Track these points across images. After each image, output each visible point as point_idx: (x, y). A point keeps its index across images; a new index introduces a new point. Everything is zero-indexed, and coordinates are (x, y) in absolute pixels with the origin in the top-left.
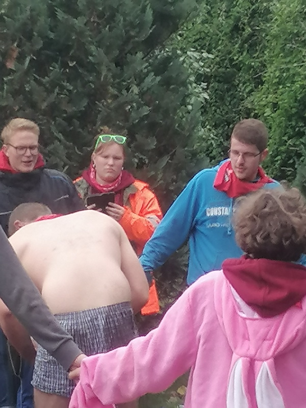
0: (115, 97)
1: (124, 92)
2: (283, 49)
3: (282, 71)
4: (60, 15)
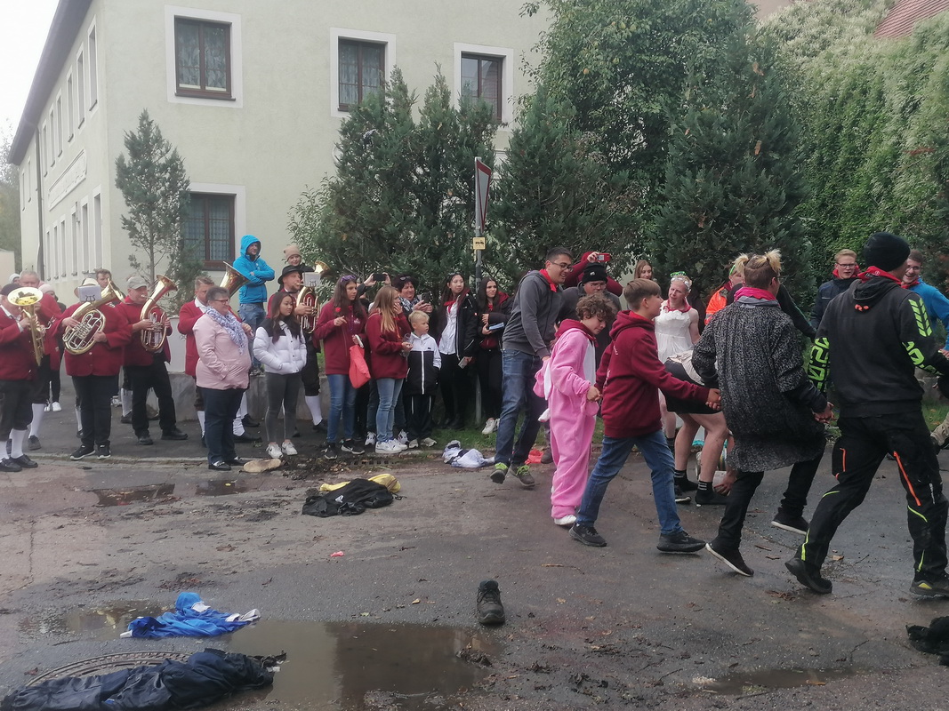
0: (761, 243)
1: (767, 240)
2: (853, 217)
3: (852, 229)
4: (731, 196)
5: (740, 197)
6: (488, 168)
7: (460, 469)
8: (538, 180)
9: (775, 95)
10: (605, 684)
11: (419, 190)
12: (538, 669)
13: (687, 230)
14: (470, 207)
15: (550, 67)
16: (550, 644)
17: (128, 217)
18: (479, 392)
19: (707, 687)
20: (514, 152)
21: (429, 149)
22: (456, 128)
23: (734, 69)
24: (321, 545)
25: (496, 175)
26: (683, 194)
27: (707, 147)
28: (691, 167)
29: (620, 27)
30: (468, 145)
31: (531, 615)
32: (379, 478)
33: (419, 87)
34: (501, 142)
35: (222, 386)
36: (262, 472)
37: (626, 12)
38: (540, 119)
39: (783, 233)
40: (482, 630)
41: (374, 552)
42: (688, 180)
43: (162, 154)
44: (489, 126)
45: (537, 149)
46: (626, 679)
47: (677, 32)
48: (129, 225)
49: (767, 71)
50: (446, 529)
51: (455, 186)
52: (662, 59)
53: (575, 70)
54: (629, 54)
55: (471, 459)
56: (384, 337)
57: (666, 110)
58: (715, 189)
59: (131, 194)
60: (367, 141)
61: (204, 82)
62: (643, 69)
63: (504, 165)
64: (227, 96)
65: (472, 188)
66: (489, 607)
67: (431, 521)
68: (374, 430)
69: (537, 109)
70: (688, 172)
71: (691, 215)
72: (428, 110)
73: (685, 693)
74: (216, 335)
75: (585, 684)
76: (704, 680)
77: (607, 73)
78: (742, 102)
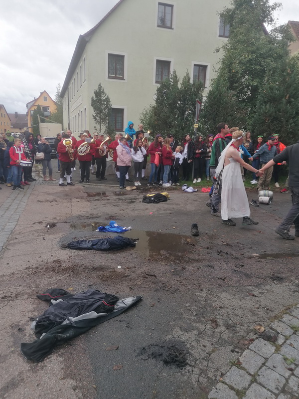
5: (280, 112)
6: (200, 102)
7: (187, 192)
8: (216, 106)
9: (295, 80)
10: (227, 254)
11: (179, 109)
12: (208, 248)
13: (262, 123)
14: (194, 114)
15: (222, 69)
16: (211, 242)
17: (94, 115)
18: (193, 170)
19: (257, 256)
20: (209, 97)
21: (182, 96)
22: (191, 89)
23: (282, 71)
24: (148, 211)
25: (203, 104)
26: (262, 111)
27: (271, 96)
28: (265, 102)
29: (246, 57)
30: (195, 95)
31: (207, 234)
32: (164, 194)
33: (181, 77)
34: (205, 94)
35: (124, 165)
36: (131, 190)
37: (248, 52)
38: (218, 86)
39: (293, 124)
40: (192, 237)
41: (162, 214)
42: (264, 107)
43: (104, 96)
44: (202, 89)
45: (216, 96)
46: (233, 253)
47: (264, 58)
48: (94, 117)
49: (292, 72)
50: (182, 209)
51: (190, 108)
52: (259, 67)
53: (230, 71)
54: (248, 65)
55: (190, 190)
56: (167, 153)
57: (259, 84)
58: (272, 110)
59: (95, 108)
60: (164, 93)
61: (116, 74)
62: (252, 70)
63: (206, 101)
64: (122, 79)
65: (195, 108)
66: (194, 231)
67: (178, 206)
68: (162, 180)
69: (217, 83)
70: (264, 104)
71: (264, 118)
72: (183, 84)
73: (250, 258)
75: (221, 253)
76: (256, 255)
77: (241, 72)
78: (284, 81)
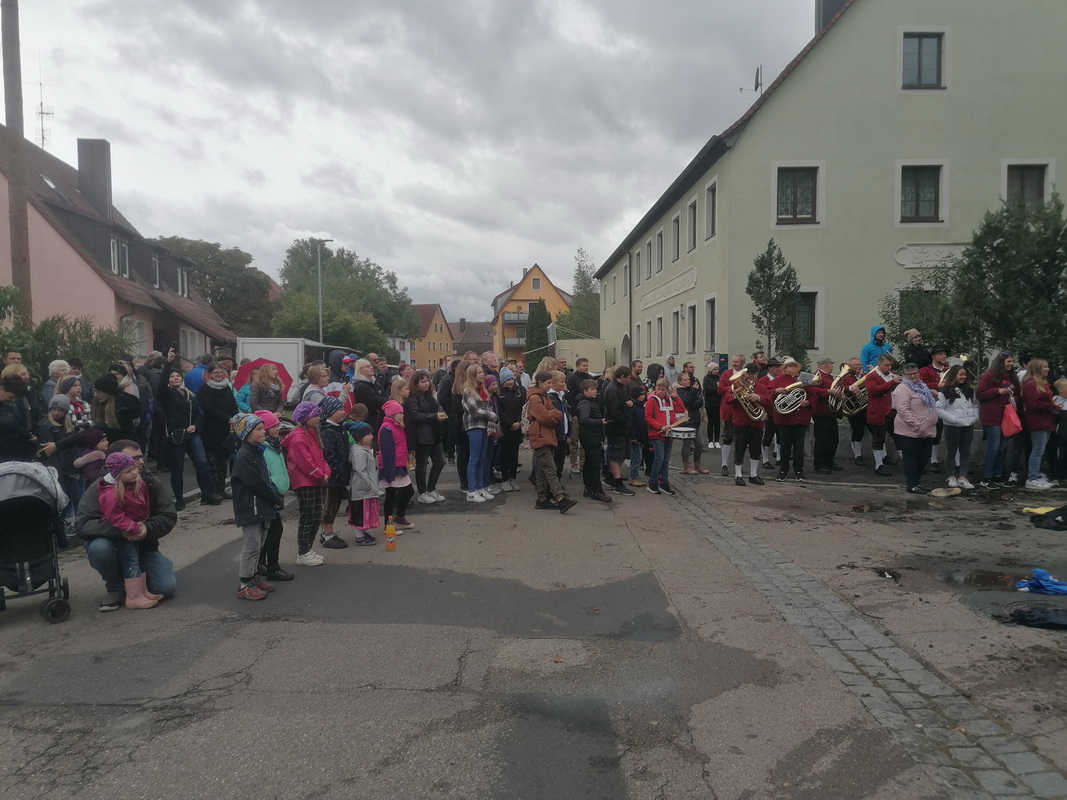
36: (948, 497)
48: (758, 321)
56: (1040, 399)
59: (758, 299)
64: (813, 221)
74: (911, 399)
